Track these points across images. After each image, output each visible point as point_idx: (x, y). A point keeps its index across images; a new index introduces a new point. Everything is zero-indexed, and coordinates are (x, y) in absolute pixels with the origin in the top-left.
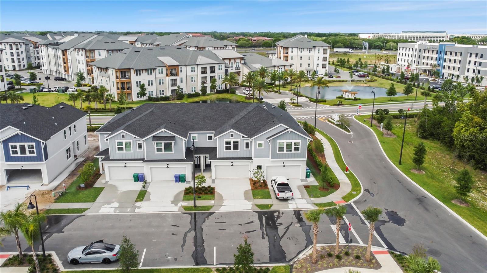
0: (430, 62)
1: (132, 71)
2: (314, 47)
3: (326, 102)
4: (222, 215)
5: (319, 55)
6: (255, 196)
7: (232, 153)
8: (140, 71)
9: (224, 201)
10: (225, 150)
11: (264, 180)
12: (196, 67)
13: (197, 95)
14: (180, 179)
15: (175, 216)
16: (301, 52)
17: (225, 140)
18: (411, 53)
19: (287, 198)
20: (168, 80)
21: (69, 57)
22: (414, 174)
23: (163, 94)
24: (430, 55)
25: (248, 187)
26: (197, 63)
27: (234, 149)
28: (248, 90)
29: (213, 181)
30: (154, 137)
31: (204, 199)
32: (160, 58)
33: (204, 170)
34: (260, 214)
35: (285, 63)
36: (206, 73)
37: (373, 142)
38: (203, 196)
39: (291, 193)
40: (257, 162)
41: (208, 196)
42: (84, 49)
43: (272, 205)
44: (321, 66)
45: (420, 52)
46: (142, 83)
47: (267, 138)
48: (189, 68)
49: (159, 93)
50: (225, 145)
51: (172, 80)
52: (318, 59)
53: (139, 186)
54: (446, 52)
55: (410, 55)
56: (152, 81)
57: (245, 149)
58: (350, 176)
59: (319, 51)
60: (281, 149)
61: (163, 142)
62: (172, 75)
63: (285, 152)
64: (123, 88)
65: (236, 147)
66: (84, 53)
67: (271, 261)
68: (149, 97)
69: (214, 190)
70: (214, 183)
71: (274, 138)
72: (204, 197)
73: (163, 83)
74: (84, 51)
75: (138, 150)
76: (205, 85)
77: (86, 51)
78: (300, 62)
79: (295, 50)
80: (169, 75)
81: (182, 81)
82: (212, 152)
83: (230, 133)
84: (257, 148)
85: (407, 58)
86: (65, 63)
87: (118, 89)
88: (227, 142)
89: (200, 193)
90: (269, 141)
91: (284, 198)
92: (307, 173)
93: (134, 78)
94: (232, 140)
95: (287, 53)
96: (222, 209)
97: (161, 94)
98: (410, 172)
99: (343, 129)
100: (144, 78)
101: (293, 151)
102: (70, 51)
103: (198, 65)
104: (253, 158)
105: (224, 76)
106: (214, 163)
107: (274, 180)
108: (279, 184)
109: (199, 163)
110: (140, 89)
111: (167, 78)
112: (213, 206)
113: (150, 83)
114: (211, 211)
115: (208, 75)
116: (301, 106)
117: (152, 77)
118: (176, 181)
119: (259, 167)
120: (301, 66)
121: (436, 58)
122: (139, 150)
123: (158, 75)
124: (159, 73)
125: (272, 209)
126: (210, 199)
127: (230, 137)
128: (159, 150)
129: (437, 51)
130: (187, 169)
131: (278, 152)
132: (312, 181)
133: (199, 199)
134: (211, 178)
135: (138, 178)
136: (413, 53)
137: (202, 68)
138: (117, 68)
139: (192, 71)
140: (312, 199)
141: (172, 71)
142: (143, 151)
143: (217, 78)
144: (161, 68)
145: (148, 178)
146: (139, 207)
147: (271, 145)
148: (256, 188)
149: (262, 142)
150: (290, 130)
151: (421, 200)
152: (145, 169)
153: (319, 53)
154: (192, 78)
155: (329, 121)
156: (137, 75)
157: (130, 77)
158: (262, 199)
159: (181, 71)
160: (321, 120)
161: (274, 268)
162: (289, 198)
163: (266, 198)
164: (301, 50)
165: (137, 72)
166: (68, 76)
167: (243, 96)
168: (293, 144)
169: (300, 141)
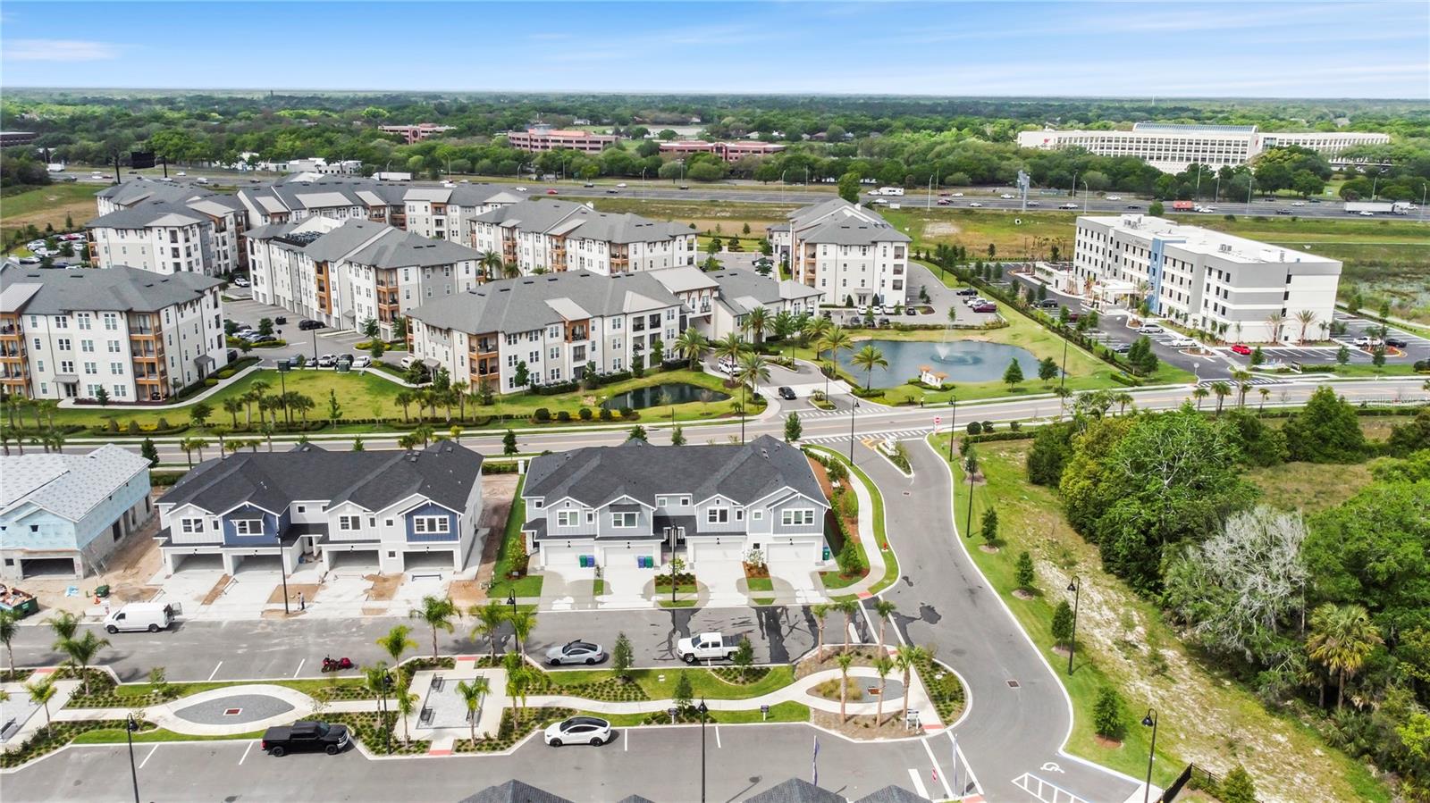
0: (1136, 274)
1: (501, 337)
2: (875, 243)
3: (883, 395)
4: (710, 611)
5: (884, 261)
6: (751, 587)
7: (718, 525)
8: (515, 336)
9: (710, 593)
10: (708, 522)
11: (763, 565)
12: (623, 317)
13: (624, 377)
14: (646, 563)
15: (650, 613)
16: (845, 254)
17: (709, 508)
20: (568, 349)
21: (333, 277)
22: (981, 553)
23: (558, 377)
24: (1137, 259)
25: (742, 574)
26: (625, 310)
27: (720, 521)
28: (730, 363)
29: (692, 566)
30: (611, 505)
31: (684, 592)
32: (552, 303)
33: (677, 549)
34: (759, 611)
35: (809, 291)
36: (643, 329)
37: (942, 494)
38: (683, 587)
40: (753, 538)
41: (689, 587)
42: (374, 266)
43: (773, 600)
44: (889, 285)
46: (519, 361)
47: (768, 506)
48: (608, 322)
49: (549, 375)
50: (708, 515)
51: (575, 348)
52: (884, 270)
53: (589, 574)
54: (1166, 258)
55: (1101, 251)
56: (537, 353)
57: (736, 520)
58: (888, 558)
59: (885, 251)
60: (787, 521)
61: (623, 514)
62: (575, 337)
63: (793, 524)
64: (483, 372)
65: (724, 516)
66: (372, 274)
67: (772, 662)
68: (533, 386)
69: (695, 578)
70: (694, 568)
71: (776, 507)
72: (684, 589)
73: (557, 356)
74: (373, 269)
75: (587, 523)
76: (640, 353)
77: (377, 270)
78: (842, 275)
79: (832, 249)
80: (571, 337)
81: (593, 349)
82: (689, 521)
83: (716, 498)
84: (754, 518)
86: (321, 289)
87: (473, 371)
88: (712, 511)
89: (677, 584)
90: (770, 509)
92: (824, 553)
93: (505, 350)
94: (718, 508)
95: (814, 256)
96: (710, 605)
97: (553, 378)
98: (977, 550)
99: (900, 466)
100: (523, 348)
101: (804, 523)
102: (336, 266)
103: (626, 314)
104: (747, 533)
105: (677, 333)
106: (691, 541)
109: (668, 539)
110: (516, 373)
111: (566, 344)
112: (697, 600)
113: (534, 357)
114: (696, 606)
115: (647, 332)
116: (834, 407)
117: (537, 346)
118: (640, 567)
119: (757, 546)
120: (844, 285)
121: (1148, 267)
122: (589, 524)
123: (549, 340)
124: (552, 336)
125: (774, 604)
126: (692, 591)
127: (715, 504)
128: (618, 523)
129: (1150, 252)
130: (653, 549)
131: (783, 525)
132: (832, 564)
133: (678, 590)
134: (689, 561)
135: (587, 562)
136: (1106, 246)
137: (634, 319)
138: (474, 332)
139: (614, 327)
140: (828, 591)
141: (577, 331)
142: (595, 525)
143: (663, 338)
144: (554, 326)
145: (599, 561)
146: (602, 603)
147: (773, 515)
148: (753, 576)
149: (761, 511)
150: (799, 494)
151: (973, 592)
152: (597, 551)
153: (884, 256)
154: (615, 341)
155: (879, 449)
156: (510, 343)
157: (496, 348)
158: (761, 590)
159: (593, 329)
160: (867, 444)
161: (775, 668)
163: (766, 590)
164: (846, 250)
165: (510, 338)
166: (328, 316)
167: (719, 379)
168: (804, 514)
169: (813, 509)
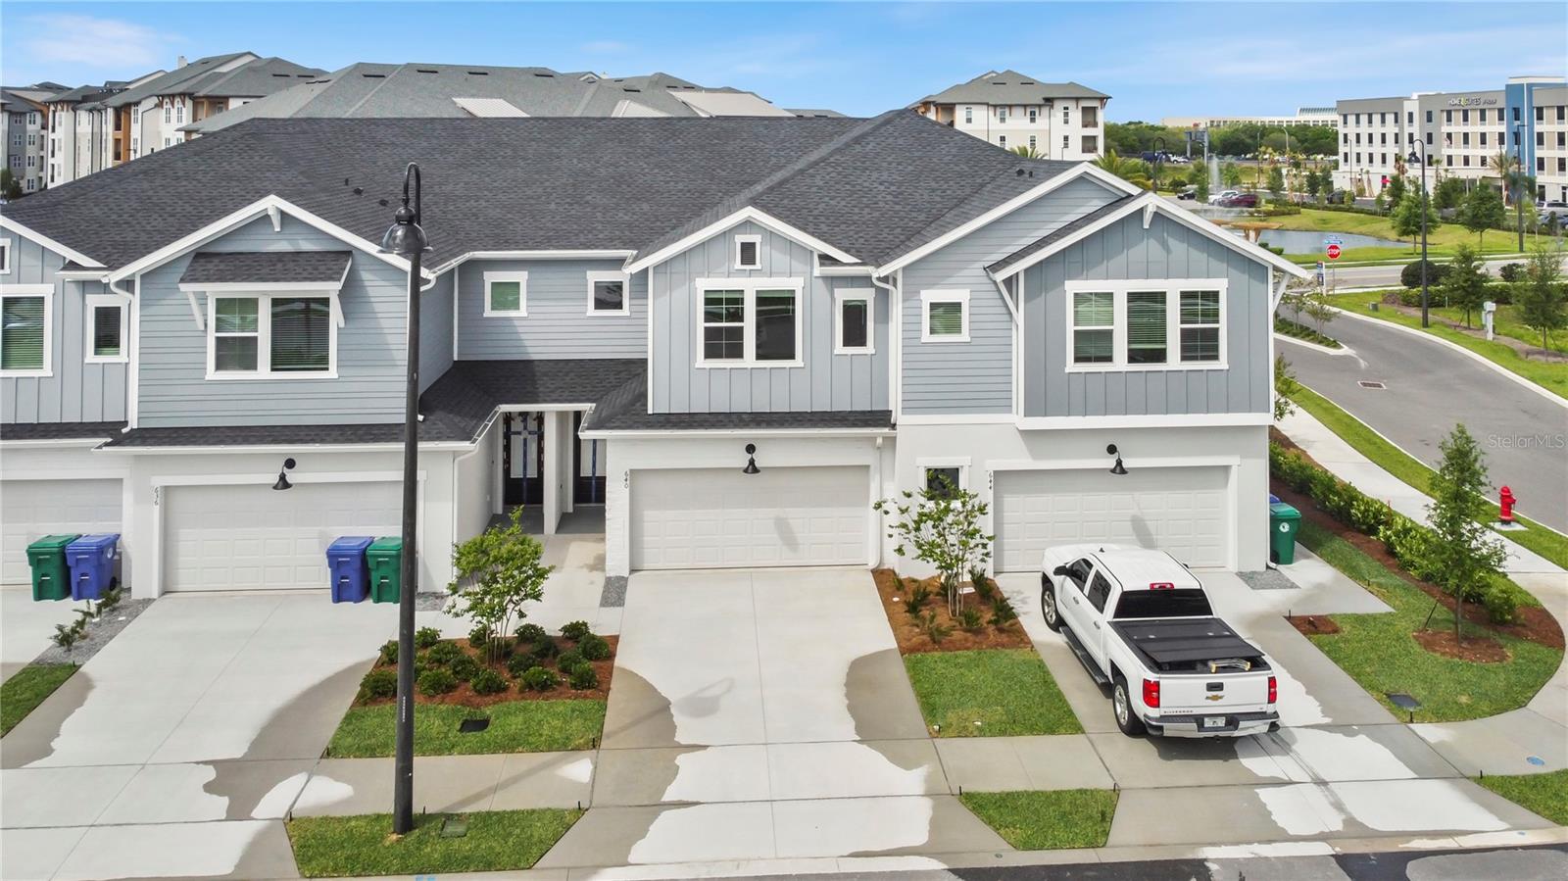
0: (1475, 151)
2: (1049, 101)
5: (1066, 130)
6: (937, 706)
7: (749, 378)
9: (681, 760)
10: (701, 361)
11: (979, 581)
14: (368, 574)
16: (1003, 120)
17: (704, 284)
18: (1391, 129)
19: (1232, 720)
21: (135, 131)
24: (1474, 128)
27: (761, 355)
29: (614, 593)
30: (200, 255)
31: (510, 745)
32: (463, 102)
33: (565, 522)
38: (508, 714)
39: (1260, 679)
40: (923, 441)
41: (556, 711)
42: (191, 96)
45: (1429, 120)
47: (997, 269)
50: (701, 324)
52: (1066, 146)
54: (1540, 110)
55: (1390, 139)
57: (839, 348)
59: (1066, 114)
60: (1093, 347)
61: (265, 294)
63: (1120, 363)
65: (777, 336)
66: (187, 110)
69: (611, 656)
70: (619, 601)
72: (515, 723)
74: (189, 103)
75: (91, 357)
77: (196, 101)
79: (980, 113)
82: (616, 387)
83: (740, 239)
84: (926, 337)
85: (1377, 149)
88: (719, 301)
89: (493, 689)
90: (1010, 282)
91: (1199, 720)
92: (1273, 524)
94: (750, 286)
101: (1174, 360)
102: (141, 109)
104: (898, 417)
106: (623, 455)
107: (1076, 572)
108: (1134, 604)
109: (532, 473)
112: (580, 811)
118: (340, 594)
119: (942, 483)
121: (1501, 135)
122: (102, 359)
125: (1127, 843)
126: (565, 745)
127: (738, 265)
128: (235, 353)
129: (1501, 111)
131: (1071, 366)
132: (1328, 584)
133: (472, 737)
134: (603, 570)
135: (64, 568)
136: (1402, 128)
140: (1429, 731)
142: (125, 369)
147: (1020, 317)
148: (937, 639)
149: (961, 294)
150: (1150, 203)
152: (128, 502)
153: (1066, 122)
158: (1003, 733)
162: (1246, 728)
163: (1032, 729)
164: (1003, 114)
168: (1173, 309)
169: (1219, 285)
